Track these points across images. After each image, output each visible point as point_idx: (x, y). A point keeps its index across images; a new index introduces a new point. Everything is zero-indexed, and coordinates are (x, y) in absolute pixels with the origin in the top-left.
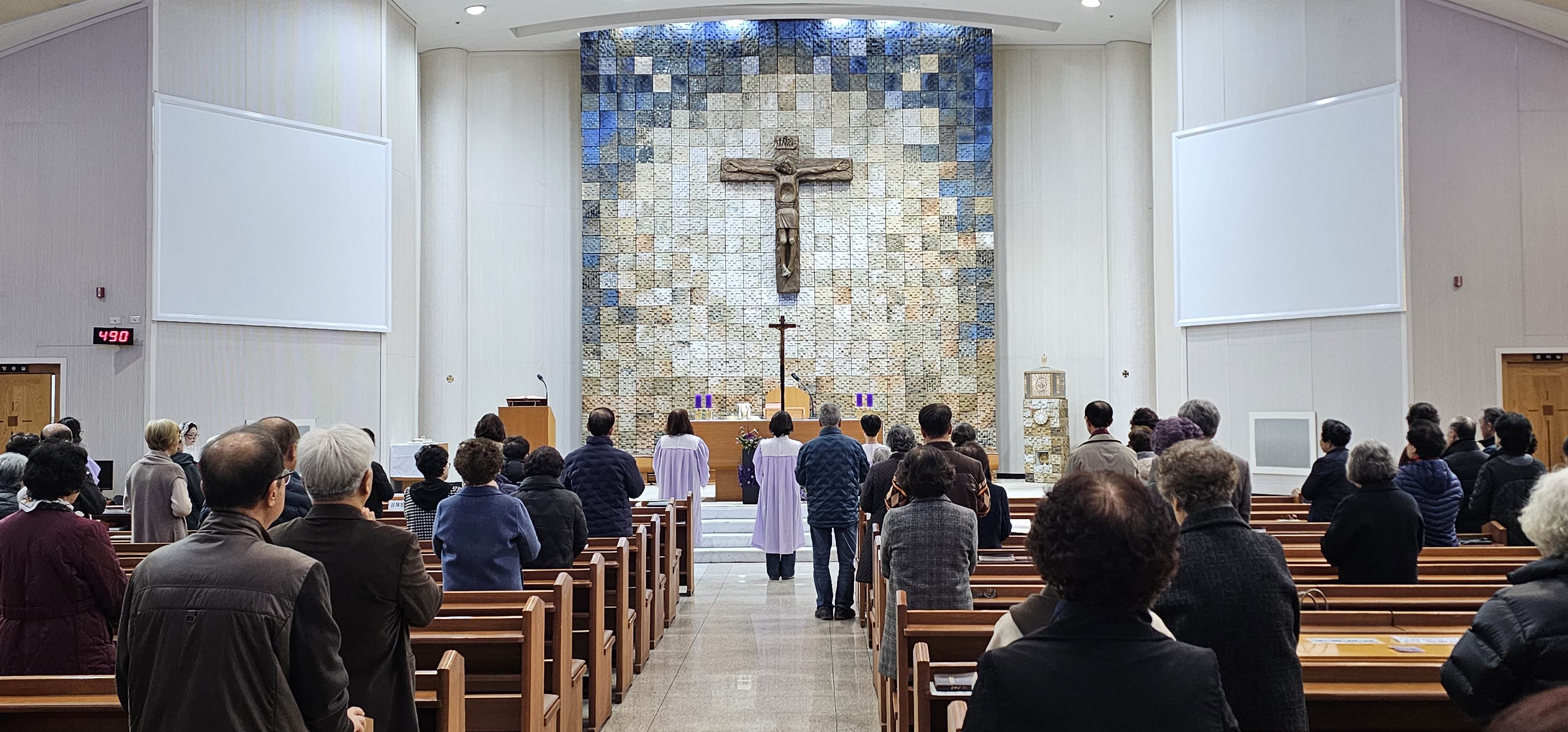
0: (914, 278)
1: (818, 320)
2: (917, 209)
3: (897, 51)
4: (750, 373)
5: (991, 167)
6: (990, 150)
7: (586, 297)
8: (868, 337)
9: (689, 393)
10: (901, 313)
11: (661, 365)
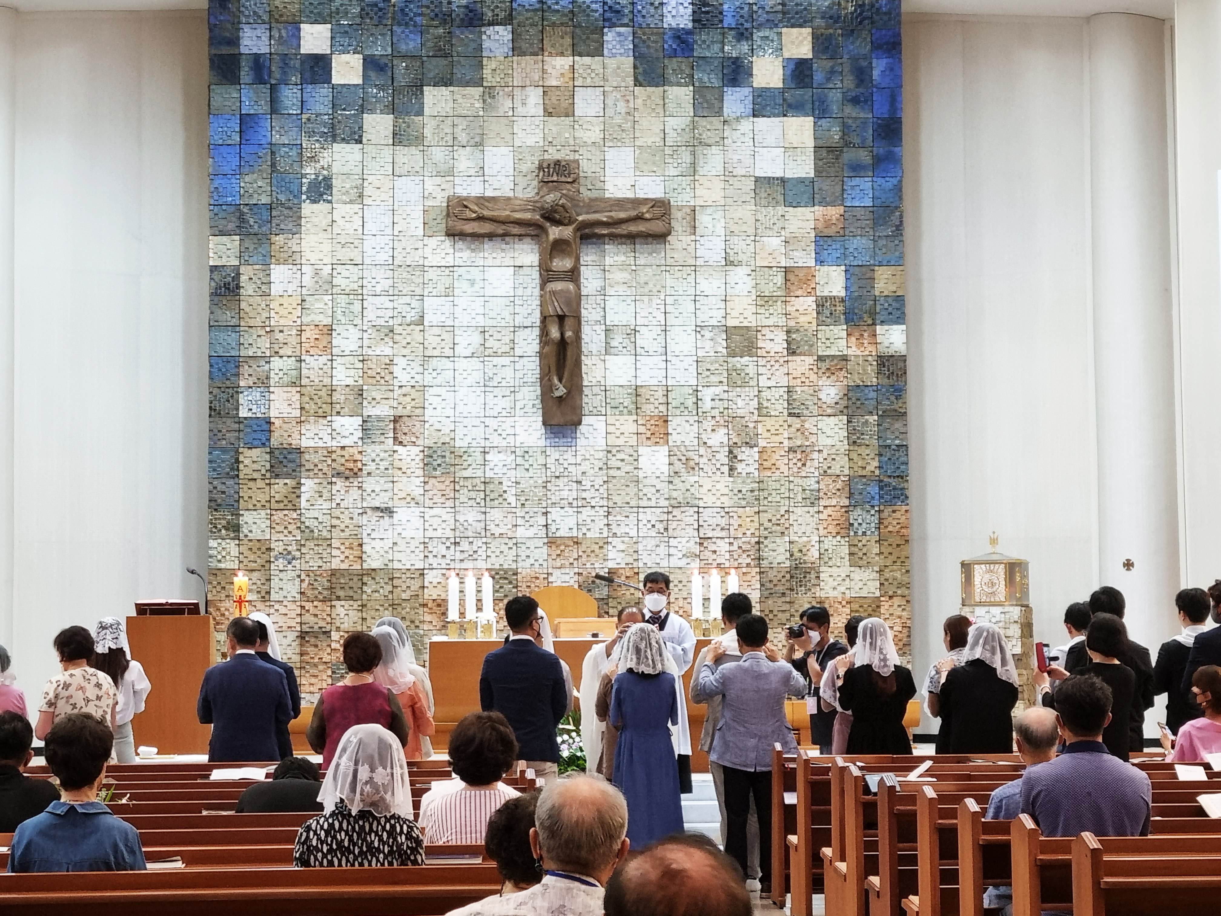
0: (773, 401)
1: (612, 472)
2: (779, 284)
3: (742, 21)
4: (496, 563)
5: (901, 216)
6: (898, 189)
7: (216, 431)
8: (697, 502)
9: (390, 597)
10: (751, 461)
11: (342, 547)
